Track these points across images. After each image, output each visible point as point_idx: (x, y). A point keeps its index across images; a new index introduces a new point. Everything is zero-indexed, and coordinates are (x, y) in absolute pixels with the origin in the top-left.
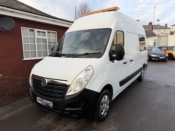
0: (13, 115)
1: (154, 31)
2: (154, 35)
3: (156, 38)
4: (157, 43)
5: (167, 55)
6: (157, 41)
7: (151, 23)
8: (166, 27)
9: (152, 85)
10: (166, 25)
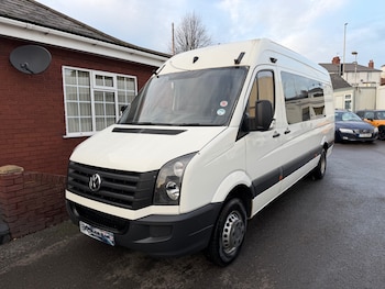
0: (46, 256)
1: (344, 77)
2: (345, 85)
3: (350, 92)
4: (351, 104)
5: (376, 130)
6: (351, 99)
7: (337, 60)
8: (371, 68)
9: (345, 195)
10: (371, 64)
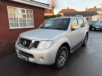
1: (97, 12)
3: (99, 16)
4: (99, 19)
6: (99, 18)
7: (95, 7)
